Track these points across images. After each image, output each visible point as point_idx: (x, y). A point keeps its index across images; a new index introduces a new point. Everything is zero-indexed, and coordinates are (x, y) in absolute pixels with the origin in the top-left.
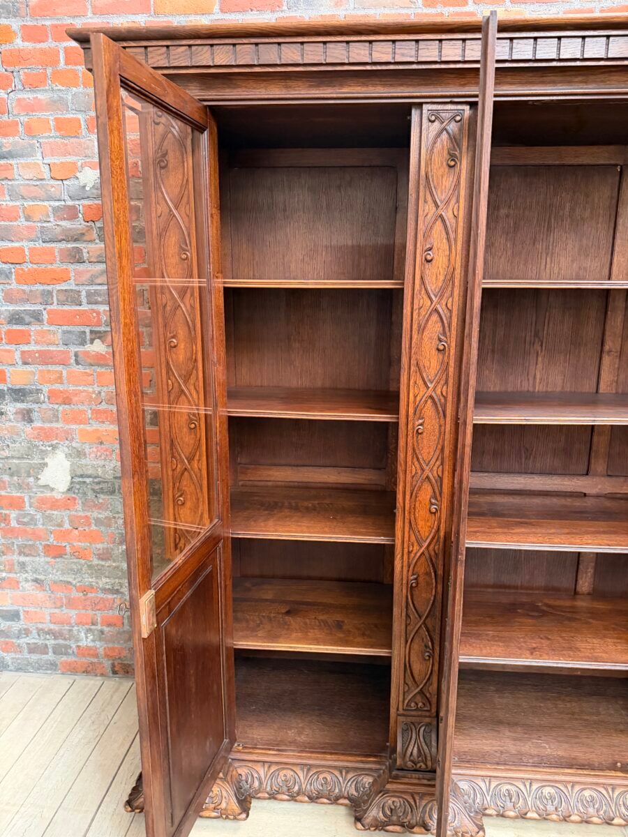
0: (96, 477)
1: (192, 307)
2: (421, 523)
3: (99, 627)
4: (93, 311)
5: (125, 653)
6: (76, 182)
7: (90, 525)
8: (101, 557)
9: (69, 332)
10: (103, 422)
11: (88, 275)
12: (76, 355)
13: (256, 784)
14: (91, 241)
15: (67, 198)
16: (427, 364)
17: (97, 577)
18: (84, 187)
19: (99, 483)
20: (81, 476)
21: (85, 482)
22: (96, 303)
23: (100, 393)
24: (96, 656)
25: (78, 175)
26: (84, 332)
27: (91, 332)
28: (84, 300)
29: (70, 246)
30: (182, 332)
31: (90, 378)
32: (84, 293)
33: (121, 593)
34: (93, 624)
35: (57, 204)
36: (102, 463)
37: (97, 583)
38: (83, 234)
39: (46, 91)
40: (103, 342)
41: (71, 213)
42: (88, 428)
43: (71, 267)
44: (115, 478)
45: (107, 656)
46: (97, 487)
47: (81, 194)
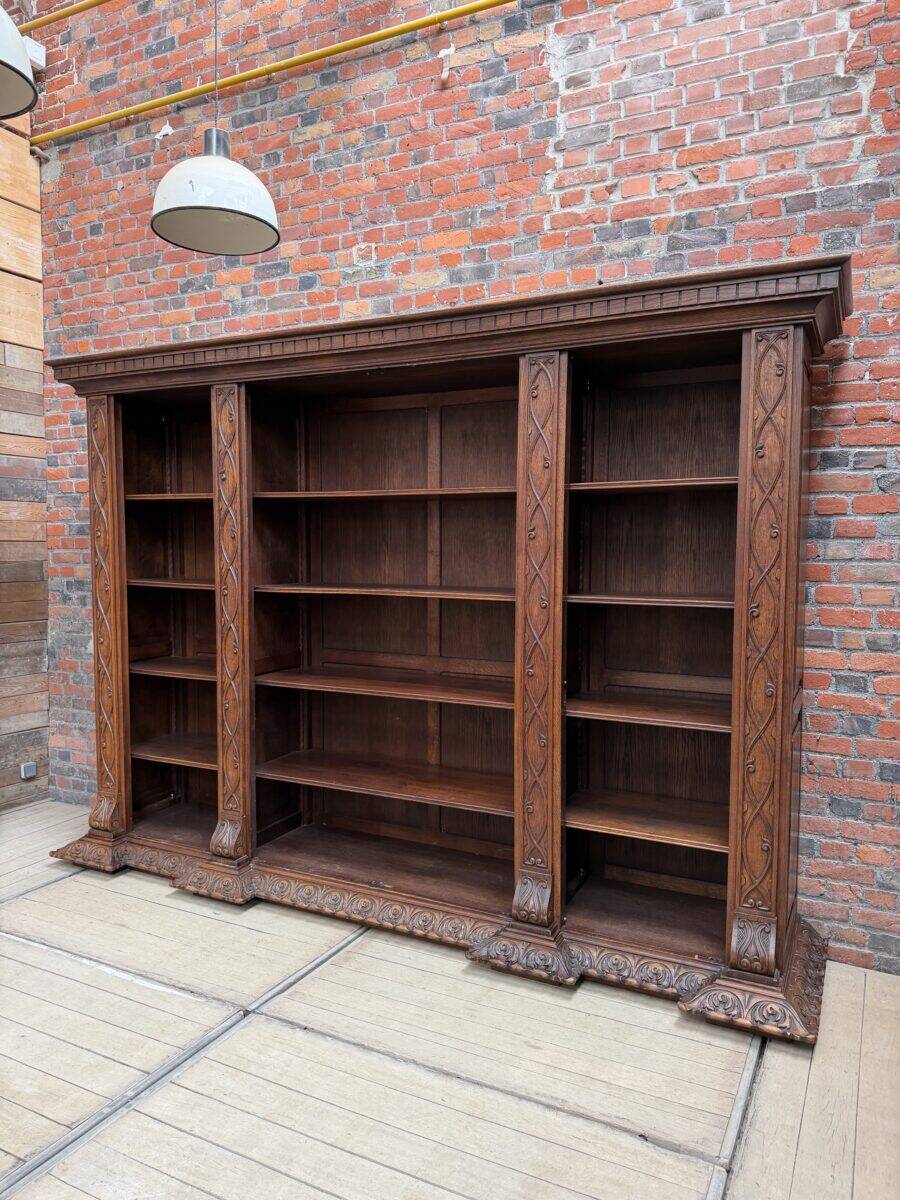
16: (227, 546)
30: (102, 528)
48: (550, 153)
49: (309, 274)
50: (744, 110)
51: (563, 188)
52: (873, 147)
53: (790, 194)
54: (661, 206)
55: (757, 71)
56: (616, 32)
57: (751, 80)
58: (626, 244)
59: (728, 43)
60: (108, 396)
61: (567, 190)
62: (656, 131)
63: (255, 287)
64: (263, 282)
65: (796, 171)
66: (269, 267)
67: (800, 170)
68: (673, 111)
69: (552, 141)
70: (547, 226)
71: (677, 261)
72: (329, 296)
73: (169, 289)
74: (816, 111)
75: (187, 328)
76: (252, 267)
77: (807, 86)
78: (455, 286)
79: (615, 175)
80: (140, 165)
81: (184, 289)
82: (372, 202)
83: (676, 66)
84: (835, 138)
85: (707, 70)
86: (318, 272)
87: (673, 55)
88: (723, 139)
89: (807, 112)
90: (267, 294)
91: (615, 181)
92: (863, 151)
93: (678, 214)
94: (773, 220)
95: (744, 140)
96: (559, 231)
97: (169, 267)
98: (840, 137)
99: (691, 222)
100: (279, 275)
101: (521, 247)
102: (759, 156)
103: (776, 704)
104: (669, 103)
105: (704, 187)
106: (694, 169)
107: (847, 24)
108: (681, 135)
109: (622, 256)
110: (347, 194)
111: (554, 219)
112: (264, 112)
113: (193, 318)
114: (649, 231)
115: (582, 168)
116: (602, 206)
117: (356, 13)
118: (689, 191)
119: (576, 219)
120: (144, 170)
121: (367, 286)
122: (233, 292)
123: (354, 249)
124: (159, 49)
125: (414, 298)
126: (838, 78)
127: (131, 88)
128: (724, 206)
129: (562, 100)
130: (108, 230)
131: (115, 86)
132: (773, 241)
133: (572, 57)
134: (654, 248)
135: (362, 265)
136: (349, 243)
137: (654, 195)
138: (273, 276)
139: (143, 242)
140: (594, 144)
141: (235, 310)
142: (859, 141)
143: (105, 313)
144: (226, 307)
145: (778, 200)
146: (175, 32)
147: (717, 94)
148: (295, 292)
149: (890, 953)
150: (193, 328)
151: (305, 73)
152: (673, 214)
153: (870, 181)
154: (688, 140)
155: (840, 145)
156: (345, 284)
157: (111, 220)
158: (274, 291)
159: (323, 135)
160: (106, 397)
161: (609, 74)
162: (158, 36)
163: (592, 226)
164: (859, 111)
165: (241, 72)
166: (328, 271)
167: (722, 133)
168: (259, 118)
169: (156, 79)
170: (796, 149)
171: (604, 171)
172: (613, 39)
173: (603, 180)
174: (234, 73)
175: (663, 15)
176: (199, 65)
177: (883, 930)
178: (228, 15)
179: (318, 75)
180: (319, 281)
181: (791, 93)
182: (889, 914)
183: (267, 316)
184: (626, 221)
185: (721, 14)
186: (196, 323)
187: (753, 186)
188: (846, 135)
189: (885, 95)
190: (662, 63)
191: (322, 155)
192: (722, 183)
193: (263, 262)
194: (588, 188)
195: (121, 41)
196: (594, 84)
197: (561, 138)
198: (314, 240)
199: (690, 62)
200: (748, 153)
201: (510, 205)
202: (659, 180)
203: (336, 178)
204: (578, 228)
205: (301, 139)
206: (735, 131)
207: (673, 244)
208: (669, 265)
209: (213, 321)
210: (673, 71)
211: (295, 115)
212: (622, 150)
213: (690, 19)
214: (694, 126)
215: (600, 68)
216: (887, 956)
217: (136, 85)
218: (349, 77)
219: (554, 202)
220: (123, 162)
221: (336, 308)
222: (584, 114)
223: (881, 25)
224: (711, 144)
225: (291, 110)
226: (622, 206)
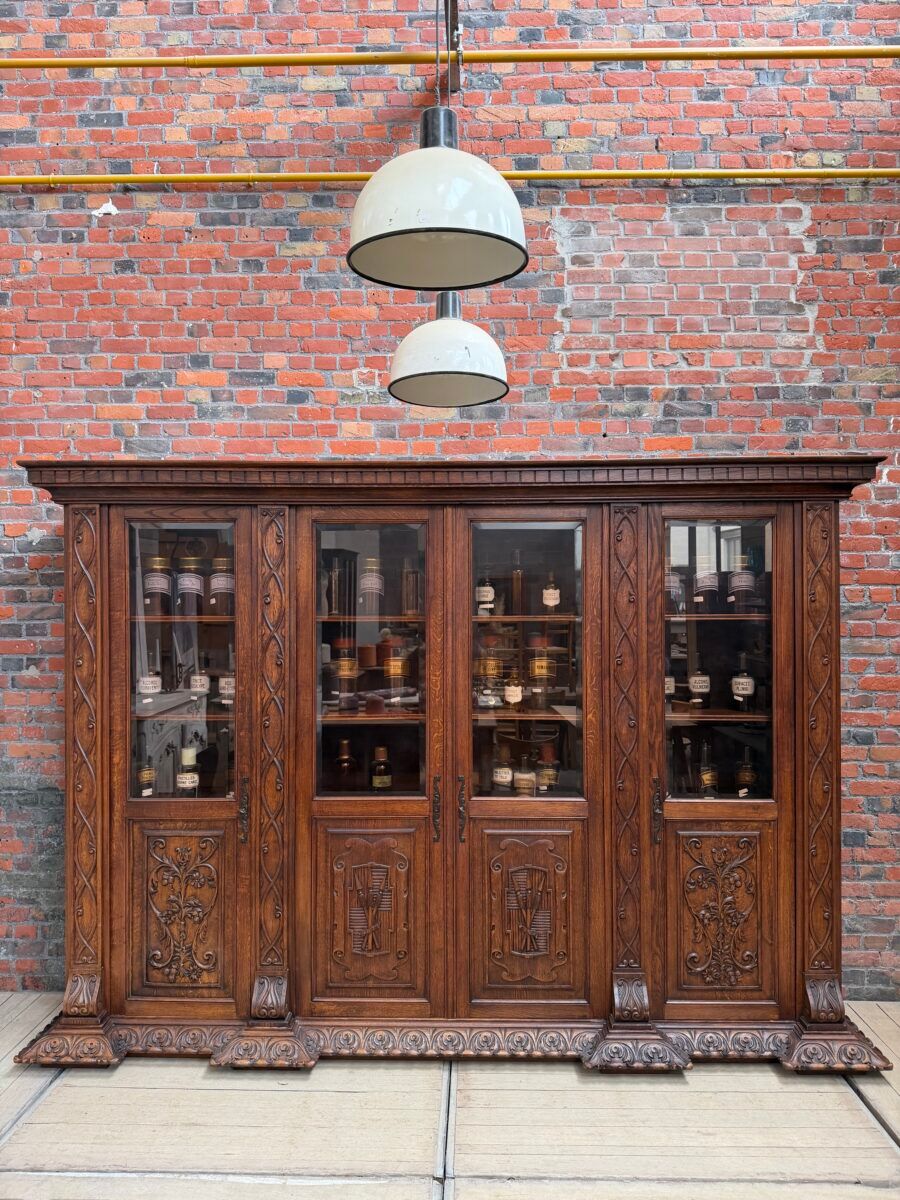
0: (21, 789)
1: (95, 637)
2: (270, 799)
3: (13, 939)
4: (32, 641)
5: (37, 966)
6: (25, 539)
7: (12, 836)
8: (20, 867)
9: (10, 659)
10: (32, 738)
11: (29, 613)
12: (13, 679)
13: (133, 1042)
14: (34, 585)
15: (16, 551)
16: (270, 674)
17: (15, 888)
18: (31, 542)
19: (23, 795)
20: (9, 789)
21: (11, 794)
22: (35, 635)
23: (31, 712)
24: (8, 970)
25: (27, 533)
26: (22, 660)
27: (28, 659)
28: (24, 633)
29: (15, 588)
30: (86, 655)
31: (24, 699)
32: (24, 627)
33: (38, 902)
34: (7, 936)
35: (8, 555)
36: (27, 775)
37: (14, 893)
38: (27, 579)
39: (6, 470)
40: (37, 668)
41: (19, 562)
42: (19, 744)
43: (14, 606)
44: (39, 790)
45: (18, 970)
46: (21, 799)
47: (28, 547)
48: (558, 317)
49: (300, 389)
50: (723, 313)
51: (570, 349)
52: (818, 360)
53: (760, 385)
54: (657, 379)
55: (732, 285)
56: (615, 227)
57: (727, 291)
58: (626, 406)
59: (708, 258)
60: (101, 505)
61: (573, 352)
62: (652, 316)
63: (231, 393)
64: (242, 389)
65: (764, 368)
66: (248, 375)
67: (766, 368)
68: (666, 302)
69: (560, 307)
70: (556, 381)
71: (672, 426)
72: (324, 414)
73: (110, 379)
74: (777, 326)
75: (135, 425)
76: (226, 372)
77: (770, 304)
78: (465, 421)
79: (617, 347)
80: (67, 238)
81: (130, 383)
82: (375, 330)
83: (667, 267)
84: (789, 348)
85: (693, 276)
86: (311, 389)
87: (665, 258)
88: (706, 333)
89: (771, 324)
90: (248, 402)
91: (618, 351)
92: (811, 362)
93: (671, 387)
94: (748, 403)
95: (723, 337)
96: (566, 387)
97: (109, 356)
98: (794, 348)
99: (683, 395)
100: (260, 384)
101: (531, 395)
102: (736, 351)
103: (832, 798)
104: (663, 295)
105: (693, 369)
106: (684, 352)
107: (796, 266)
108: (672, 324)
109: (624, 415)
110: (346, 317)
111: (562, 376)
112: (242, 217)
113: (144, 416)
114: (648, 397)
115: (587, 336)
116: (606, 371)
117: (355, 147)
118: (680, 370)
119: (583, 379)
120: (75, 246)
121: (369, 410)
122: (203, 395)
123: (354, 372)
124: (99, 120)
125: (422, 427)
126: (792, 303)
127: (57, 153)
128: (709, 386)
129: (569, 273)
130: (17, 300)
131: (31, 146)
132: (747, 419)
133: (576, 238)
134: (652, 412)
135: (363, 388)
136: (348, 366)
137: (651, 369)
138: (254, 384)
139: (71, 323)
140: (598, 316)
141: (203, 413)
142: (808, 353)
143: (10, 396)
144: (191, 410)
145: (751, 388)
146: (123, 109)
147: (702, 297)
148: (280, 405)
149: (857, 984)
150: (142, 427)
151: (294, 190)
152: (668, 386)
153: (817, 385)
154: (679, 329)
155: (793, 354)
156: (343, 404)
157: (21, 291)
158: (256, 400)
159: (317, 254)
160: (98, 506)
161: (610, 261)
162: (97, 106)
163: (597, 386)
164: (808, 331)
165: (213, 171)
166: (323, 389)
167: (705, 327)
168: (237, 222)
169: (94, 151)
170: (763, 351)
171: (609, 340)
172: (612, 232)
173: (608, 349)
174: (203, 169)
175: (655, 224)
176: (154, 151)
177: (851, 966)
178: (196, 109)
179: (311, 195)
180: (311, 396)
181: (758, 307)
182: (855, 952)
183: (248, 426)
184: (628, 386)
185: (702, 234)
186: (147, 421)
187: (732, 374)
188: (798, 347)
189: (825, 324)
190: (655, 261)
191: (314, 272)
192: (706, 368)
193: (240, 368)
194: (593, 353)
195: (42, 99)
196: (597, 266)
197: (568, 306)
198: (305, 355)
199: (679, 267)
200: (727, 347)
201: (519, 356)
202: (655, 356)
203: (332, 299)
204: (584, 386)
205: (289, 253)
206: (717, 328)
207: (668, 411)
208: (664, 428)
209: (172, 422)
210: (665, 270)
211: (282, 227)
212: (623, 326)
213: (677, 232)
214: (684, 318)
215: (603, 254)
216: (855, 987)
217: (65, 152)
218: (346, 205)
219: (562, 360)
220: (42, 231)
221: (334, 426)
222: (589, 290)
223: (819, 271)
224: (697, 335)
225: (277, 222)
226: (624, 373)
